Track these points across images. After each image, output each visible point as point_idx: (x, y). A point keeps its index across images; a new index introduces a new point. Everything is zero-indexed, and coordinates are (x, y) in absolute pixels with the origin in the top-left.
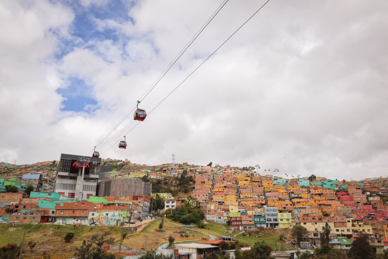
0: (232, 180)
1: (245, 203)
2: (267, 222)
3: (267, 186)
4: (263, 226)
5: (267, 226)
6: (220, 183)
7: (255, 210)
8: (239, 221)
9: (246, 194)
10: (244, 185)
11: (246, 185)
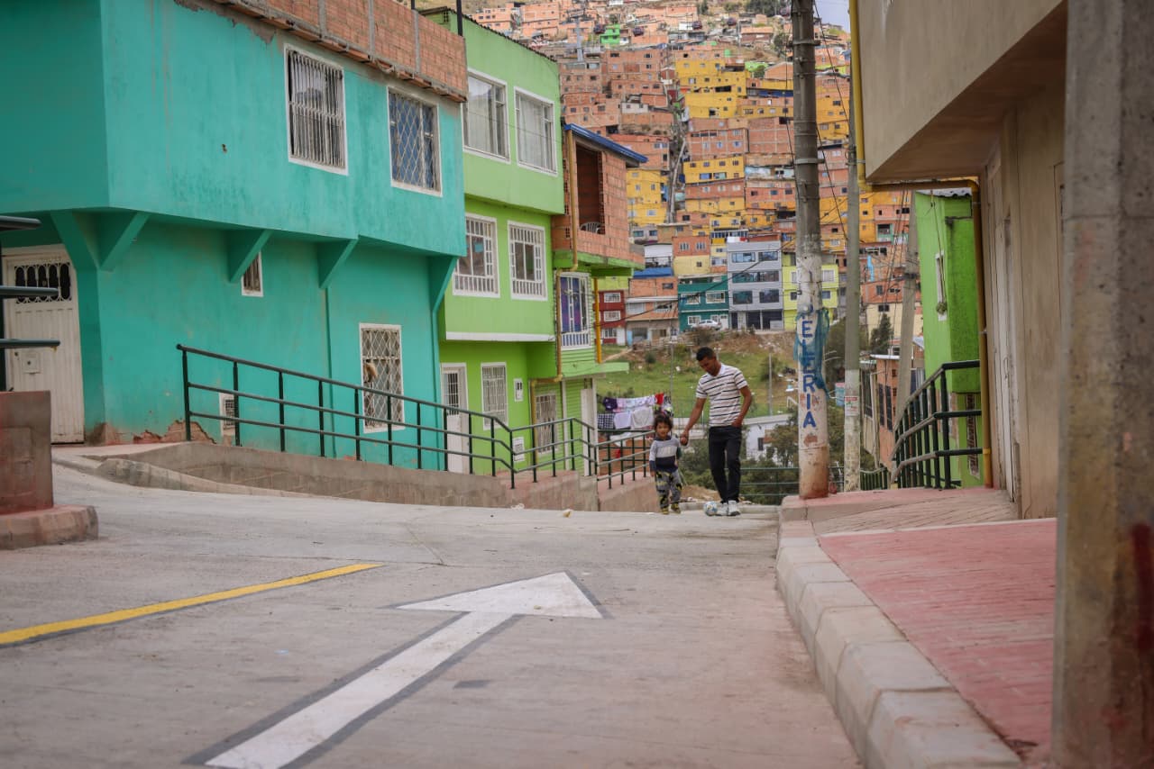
0: (651, 90)
1: (705, 207)
2: (733, 307)
3: (831, 113)
4: (714, 323)
5: (734, 325)
6: (586, 110)
7: (713, 249)
8: (613, 307)
9: (712, 162)
10: (712, 113)
11: (721, 114)
